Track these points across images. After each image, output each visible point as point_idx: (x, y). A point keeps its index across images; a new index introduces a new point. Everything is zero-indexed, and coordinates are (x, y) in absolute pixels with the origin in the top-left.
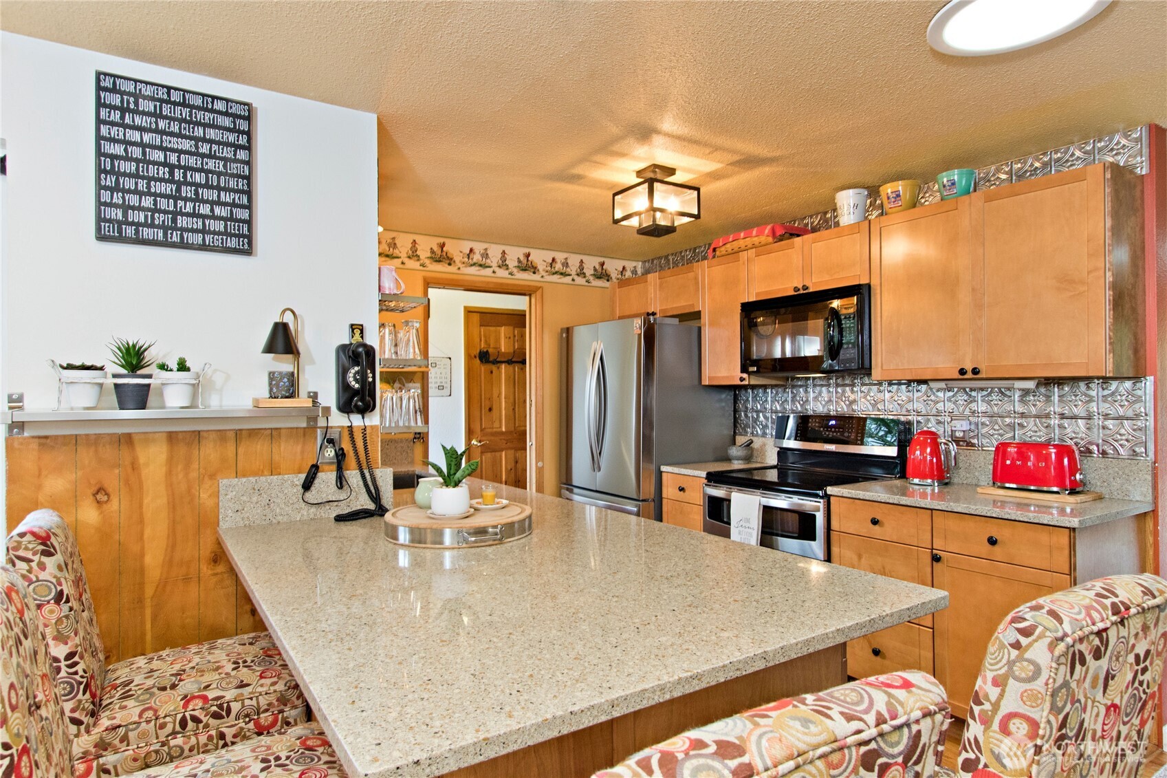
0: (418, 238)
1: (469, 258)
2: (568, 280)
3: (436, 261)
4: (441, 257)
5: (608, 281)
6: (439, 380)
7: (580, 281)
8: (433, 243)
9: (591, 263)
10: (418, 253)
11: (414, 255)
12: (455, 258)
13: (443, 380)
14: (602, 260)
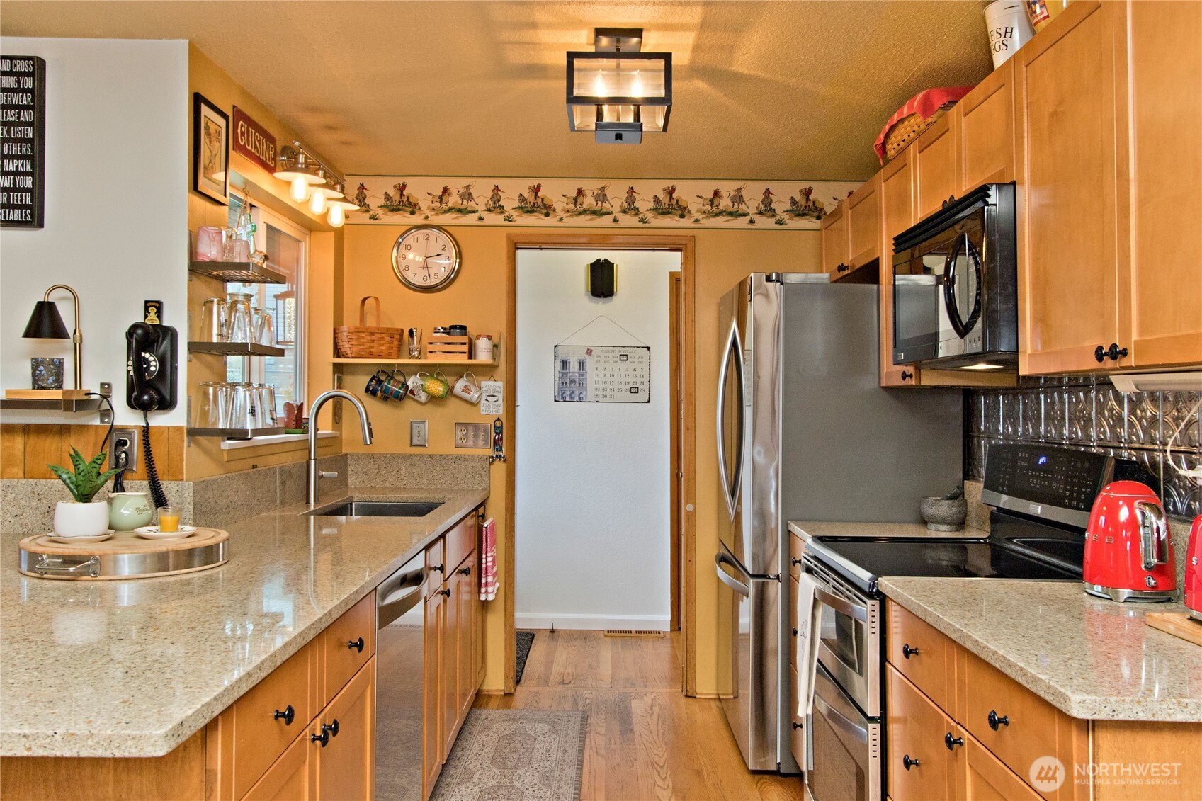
0: (501, 183)
1: (575, 204)
2: (742, 222)
3: (528, 212)
4: (536, 205)
5: (819, 218)
6: (631, 380)
7: (766, 222)
8: (523, 187)
9: (785, 193)
10: (502, 203)
11: (496, 206)
12: (555, 206)
13: (638, 380)
14: (806, 185)
